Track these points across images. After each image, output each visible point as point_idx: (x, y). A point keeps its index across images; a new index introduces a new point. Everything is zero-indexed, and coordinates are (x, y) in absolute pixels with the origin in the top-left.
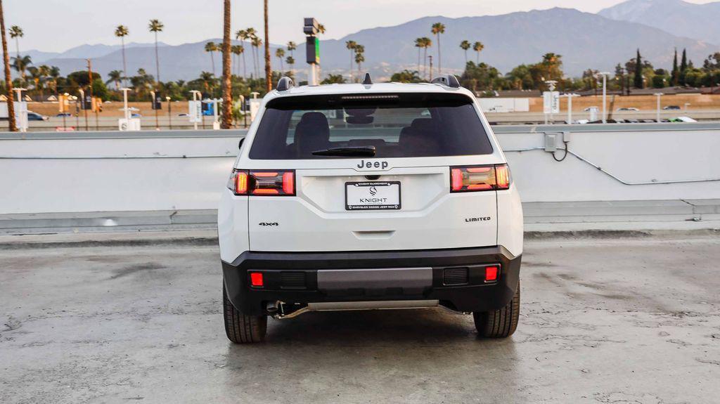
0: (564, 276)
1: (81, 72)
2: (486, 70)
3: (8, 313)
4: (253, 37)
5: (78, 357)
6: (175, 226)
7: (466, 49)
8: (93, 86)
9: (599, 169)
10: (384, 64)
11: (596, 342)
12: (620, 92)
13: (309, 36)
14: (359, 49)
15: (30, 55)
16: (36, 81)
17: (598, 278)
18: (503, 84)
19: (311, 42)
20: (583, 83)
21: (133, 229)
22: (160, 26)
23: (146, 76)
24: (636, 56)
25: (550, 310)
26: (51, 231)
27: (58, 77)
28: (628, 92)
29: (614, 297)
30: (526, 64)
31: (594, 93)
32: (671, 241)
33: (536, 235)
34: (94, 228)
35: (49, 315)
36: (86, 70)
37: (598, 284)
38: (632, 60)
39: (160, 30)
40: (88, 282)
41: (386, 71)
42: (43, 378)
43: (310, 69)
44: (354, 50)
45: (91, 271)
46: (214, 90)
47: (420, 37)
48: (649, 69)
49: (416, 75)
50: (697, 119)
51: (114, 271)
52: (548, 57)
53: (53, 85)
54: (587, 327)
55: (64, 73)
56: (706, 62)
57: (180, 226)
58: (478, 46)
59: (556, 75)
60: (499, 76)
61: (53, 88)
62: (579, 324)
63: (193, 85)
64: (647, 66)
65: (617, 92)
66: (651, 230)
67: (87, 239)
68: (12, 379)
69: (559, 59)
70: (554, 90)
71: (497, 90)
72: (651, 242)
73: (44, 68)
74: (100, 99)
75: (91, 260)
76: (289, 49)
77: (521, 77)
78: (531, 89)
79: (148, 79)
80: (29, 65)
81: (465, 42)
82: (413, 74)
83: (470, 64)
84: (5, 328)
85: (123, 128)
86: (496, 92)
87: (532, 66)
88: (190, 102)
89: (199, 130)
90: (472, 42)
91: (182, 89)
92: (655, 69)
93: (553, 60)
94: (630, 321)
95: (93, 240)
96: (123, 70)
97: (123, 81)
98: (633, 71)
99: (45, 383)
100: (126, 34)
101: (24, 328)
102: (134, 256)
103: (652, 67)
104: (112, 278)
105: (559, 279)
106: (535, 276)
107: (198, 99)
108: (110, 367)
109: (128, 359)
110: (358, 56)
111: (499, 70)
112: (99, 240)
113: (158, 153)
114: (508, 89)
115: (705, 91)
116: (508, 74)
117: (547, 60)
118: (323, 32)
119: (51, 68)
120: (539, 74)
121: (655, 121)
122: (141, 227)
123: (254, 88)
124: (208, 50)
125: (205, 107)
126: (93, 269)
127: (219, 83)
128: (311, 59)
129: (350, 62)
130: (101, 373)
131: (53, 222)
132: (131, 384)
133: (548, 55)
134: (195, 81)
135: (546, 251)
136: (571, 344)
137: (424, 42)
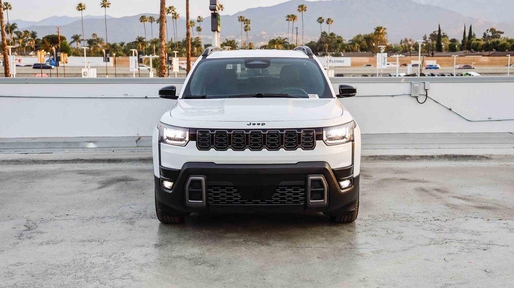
0: (437, 190)
1: (52, 35)
2: (334, 38)
3: (25, 216)
4: (173, 12)
5: (86, 253)
6: (139, 148)
7: (321, 23)
8: (61, 46)
9: (450, 109)
10: (263, 33)
11: (486, 246)
12: (427, 54)
13: (213, 12)
14: (247, 21)
15: (17, 23)
16: (21, 41)
17: (465, 192)
18: (346, 47)
19: (215, 16)
20: (401, 48)
21: (108, 150)
22: (108, 4)
23: (98, 39)
24: (438, 30)
25: (439, 218)
26: (48, 151)
27: (36, 38)
28: (433, 54)
29: (483, 208)
30: (362, 34)
31: (409, 54)
32: (506, 163)
33: (408, 158)
34: (81, 149)
35: (56, 218)
36: (56, 34)
37: (467, 197)
38: (434, 32)
39: (108, 7)
40: (82, 191)
41: (264, 37)
42: (62, 272)
43: (214, 36)
44: (243, 22)
45: (82, 183)
46: (145, 49)
47: (290, 14)
48: (446, 38)
49: (286, 40)
50: (480, 74)
51: (99, 182)
52: (378, 29)
53: (33, 44)
54: (473, 233)
55: (40, 36)
56: (485, 34)
57: (143, 148)
58: (329, 21)
59: (383, 42)
60: (344, 42)
61: (33, 46)
62: (466, 230)
63: (131, 45)
64: (445, 36)
65: (425, 54)
66: (491, 155)
67: (75, 158)
68: (37, 273)
69: (385, 31)
70: (384, 52)
71: (342, 51)
72: (492, 164)
73: (26, 32)
74: (66, 55)
75: (80, 173)
76: (198, 21)
77: (359, 43)
78: (366, 51)
79: (99, 41)
80: (16, 30)
81: (321, 18)
82: (284, 40)
83: (324, 33)
84: (24, 228)
85: (84, 75)
86: (341, 53)
87: (366, 35)
88: (130, 57)
89: (136, 78)
90: (325, 18)
91: (123, 48)
92: (450, 39)
93: (381, 31)
94: (504, 228)
95: (81, 158)
96: (82, 34)
97: (82, 42)
98: (435, 40)
99: (64, 277)
100: (84, 9)
101: (39, 229)
102: (112, 171)
103: (448, 37)
104: (99, 188)
105: (435, 192)
106: (416, 189)
107: (135, 55)
108: (112, 263)
109: (125, 256)
110: (246, 26)
111: (344, 38)
112: (85, 158)
113: (127, 94)
114: (349, 51)
115: (485, 54)
116: (350, 40)
117: (377, 32)
118: (222, 10)
119: (31, 32)
120: (371, 41)
121: (452, 75)
122: (114, 149)
123: (174, 48)
124: (142, 21)
125: (140, 61)
126: (83, 181)
127: (149, 45)
128: (214, 29)
129: (240, 31)
130: (107, 268)
131: (50, 144)
132: (132, 278)
133: (378, 28)
134: (133, 43)
135: (416, 170)
136: (467, 247)
137: (292, 17)
